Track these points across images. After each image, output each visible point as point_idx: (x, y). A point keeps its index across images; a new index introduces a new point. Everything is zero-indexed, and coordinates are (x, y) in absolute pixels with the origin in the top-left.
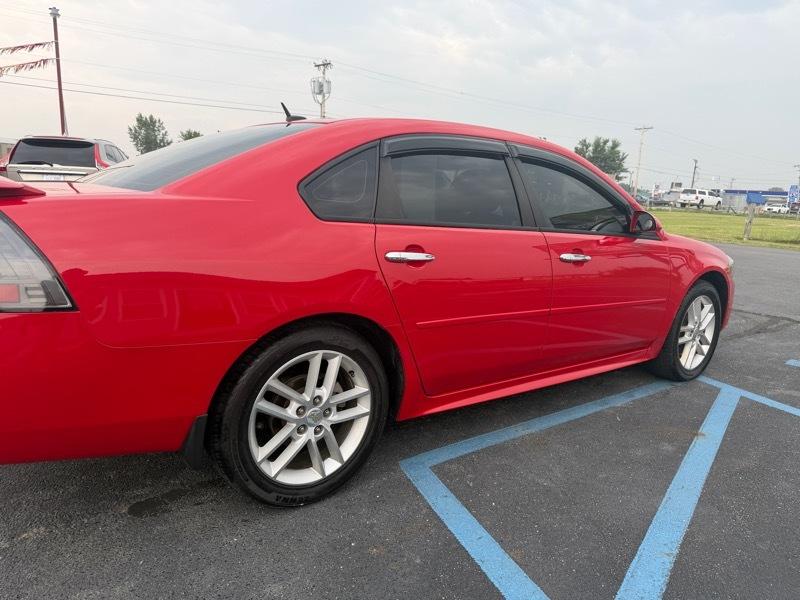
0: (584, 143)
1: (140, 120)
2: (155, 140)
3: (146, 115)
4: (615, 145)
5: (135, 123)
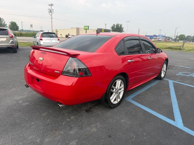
0: (114, 25)
2: (2, 24)
4: (121, 25)
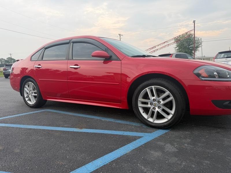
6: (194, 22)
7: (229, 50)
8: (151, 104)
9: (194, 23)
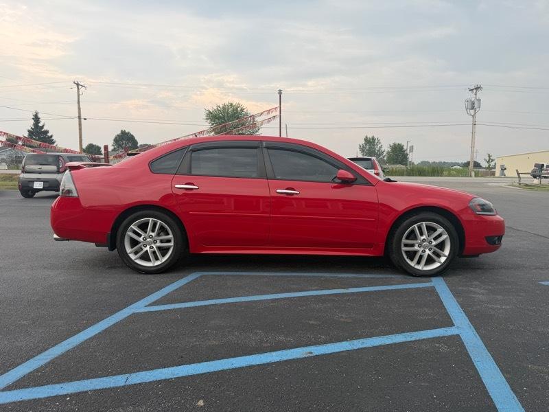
1: (366, 139)
2: (374, 151)
3: (370, 136)
5: (363, 142)
6: (280, 93)
7: (355, 157)
8: (420, 246)
9: (279, 96)
